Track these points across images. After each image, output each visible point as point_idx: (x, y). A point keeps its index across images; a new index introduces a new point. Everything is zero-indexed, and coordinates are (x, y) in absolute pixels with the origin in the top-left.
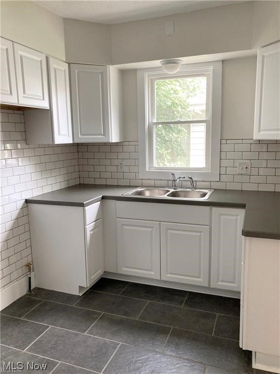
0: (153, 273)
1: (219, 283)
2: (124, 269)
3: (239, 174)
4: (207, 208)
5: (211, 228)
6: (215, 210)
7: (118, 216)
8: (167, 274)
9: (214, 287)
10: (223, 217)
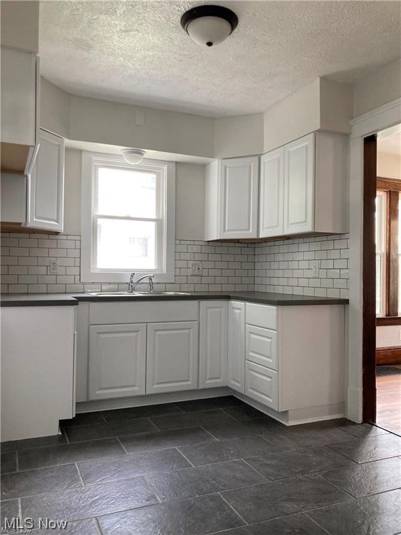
0: (137, 388)
1: (207, 382)
2: (98, 392)
3: (192, 275)
4: (195, 303)
5: (199, 323)
6: (204, 303)
7: (91, 323)
8: (153, 385)
9: (202, 388)
10: (210, 310)
